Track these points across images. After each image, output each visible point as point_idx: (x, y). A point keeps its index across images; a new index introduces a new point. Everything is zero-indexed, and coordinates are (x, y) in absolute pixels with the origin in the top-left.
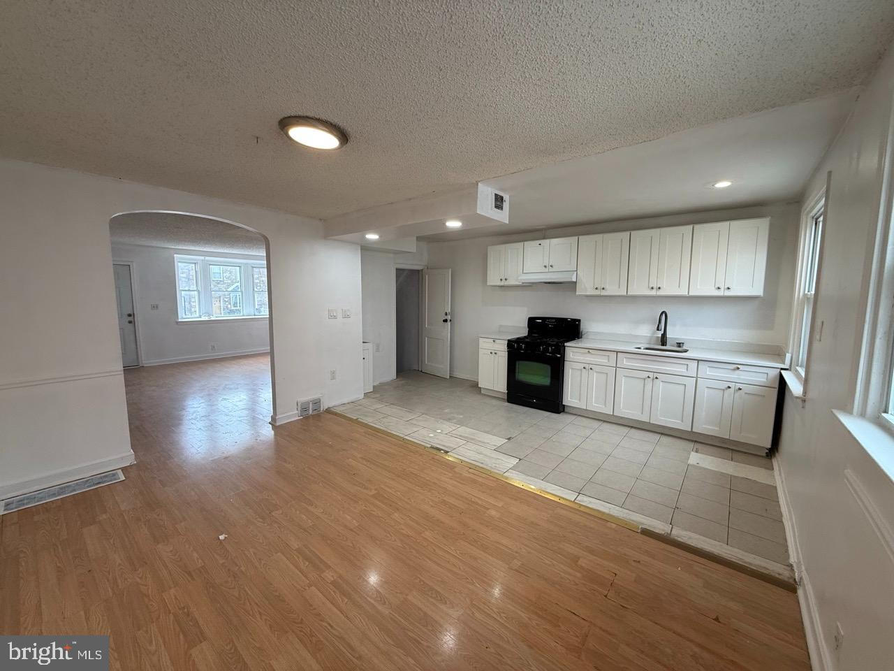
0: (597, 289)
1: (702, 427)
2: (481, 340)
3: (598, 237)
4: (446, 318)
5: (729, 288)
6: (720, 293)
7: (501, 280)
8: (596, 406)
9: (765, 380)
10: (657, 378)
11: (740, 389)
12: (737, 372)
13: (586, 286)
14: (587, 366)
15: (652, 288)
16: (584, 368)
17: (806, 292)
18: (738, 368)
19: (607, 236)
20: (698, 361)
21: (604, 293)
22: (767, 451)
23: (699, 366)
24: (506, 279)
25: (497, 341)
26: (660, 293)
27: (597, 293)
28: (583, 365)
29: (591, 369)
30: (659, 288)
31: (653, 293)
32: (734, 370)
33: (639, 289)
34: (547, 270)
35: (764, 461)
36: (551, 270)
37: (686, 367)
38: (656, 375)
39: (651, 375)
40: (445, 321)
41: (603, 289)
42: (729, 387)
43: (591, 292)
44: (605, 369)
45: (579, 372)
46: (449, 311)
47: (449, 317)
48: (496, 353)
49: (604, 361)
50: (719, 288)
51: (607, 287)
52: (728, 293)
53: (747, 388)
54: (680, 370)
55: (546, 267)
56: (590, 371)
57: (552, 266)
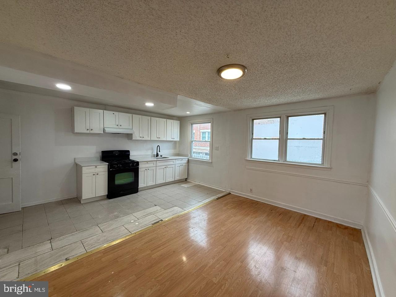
0: (141, 137)
1: (177, 178)
2: (84, 168)
4: (15, 157)
5: (174, 139)
6: (172, 140)
7: (87, 129)
8: (151, 183)
13: (136, 136)
16: (146, 170)
17: (191, 140)
18: (182, 160)
20: (175, 159)
21: (143, 139)
22: (186, 179)
23: (175, 161)
24: (91, 130)
27: (140, 139)
28: (144, 169)
30: (160, 138)
31: (158, 139)
33: (154, 138)
34: (118, 127)
35: (186, 182)
36: (120, 127)
38: (166, 166)
40: (16, 160)
42: (181, 165)
43: (138, 138)
44: (153, 168)
45: (144, 172)
46: (19, 151)
47: (19, 157)
48: (98, 174)
49: (152, 165)
50: (172, 138)
51: (144, 137)
53: (184, 165)
54: (172, 163)
55: (117, 125)
56: (148, 170)
57: (121, 126)
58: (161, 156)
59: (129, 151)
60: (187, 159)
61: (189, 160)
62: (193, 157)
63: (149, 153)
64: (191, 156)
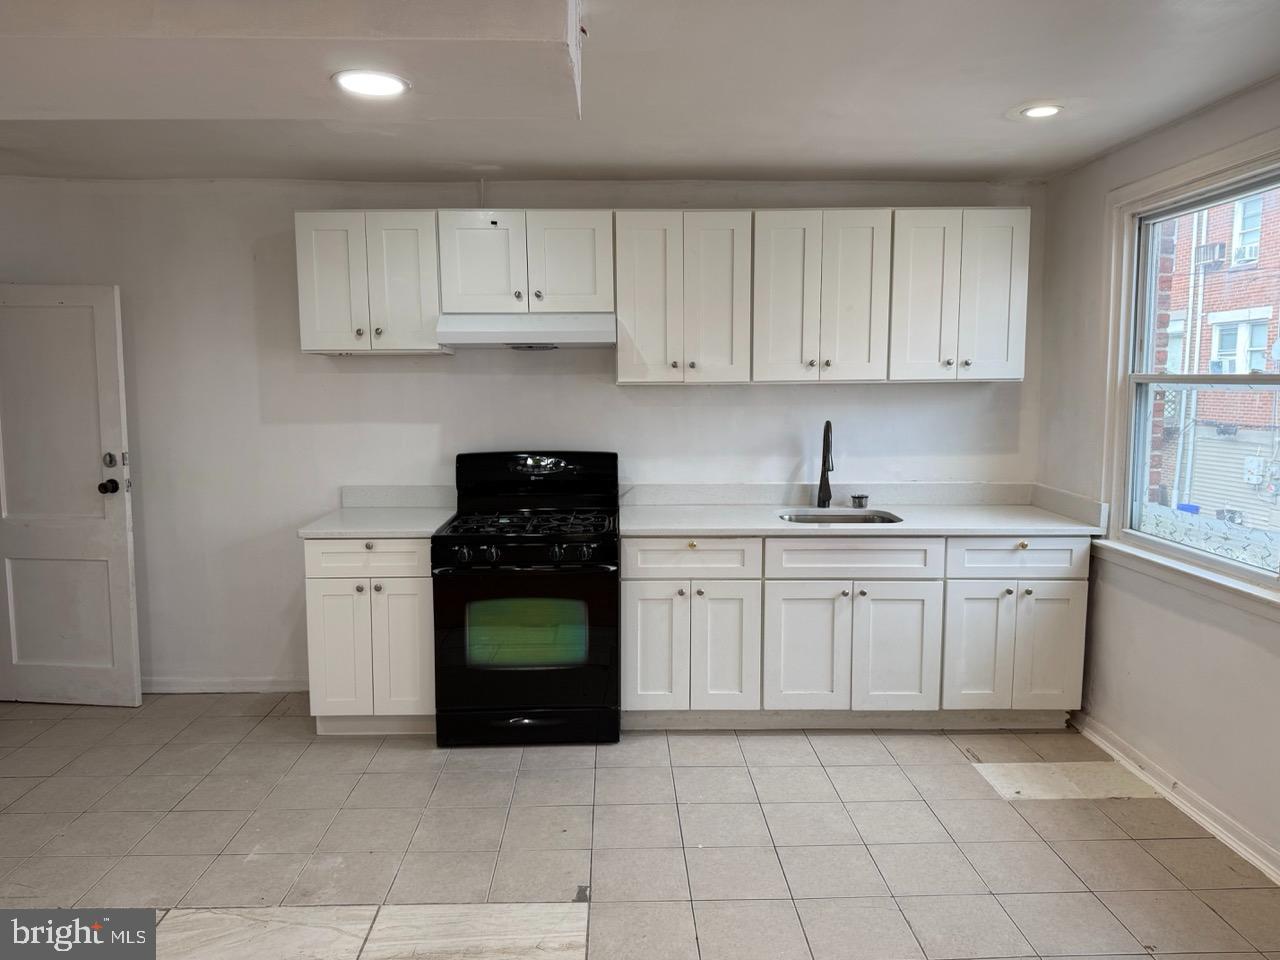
0: (675, 365)
2: (309, 546)
3: (671, 218)
4: (109, 474)
5: (967, 364)
6: (950, 374)
7: (359, 333)
9: (1067, 565)
10: (863, 593)
11: (1029, 592)
12: (1022, 554)
13: (643, 361)
14: (685, 586)
15: (812, 364)
16: (681, 593)
17: (1130, 372)
18: (1024, 546)
19: (694, 217)
20: (947, 537)
21: (692, 377)
22: (1068, 717)
23: (949, 550)
24: (378, 332)
25: (379, 545)
26: (829, 375)
27: (675, 376)
28: (670, 589)
29: (700, 593)
30: (828, 364)
31: (812, 375)
32: (1015, 550)
33: (781, 365)
34: (521, 306)
35: (1063, 741)
36: (536, 305)
37: (921, 556)
38: (859, 586)
39: (847, 586)
40: (110, 487)
41: (692, 366)
42: (1010, 592)
43: (657, 375)
44: (737, 589)
45: (665, 607)
46: (120, 446)
47: (122, 474)
48: (378, 589)
49: (728, 565)
50: (949, 363)
51: (700, 361)
52: (966, 375)
53: (1040, 589)
54: (912, 564)
55: (518, 295)
56: (697, 599)
57: (538, 295)
58: (859, 501)
59: (609, 460)
60: (1083, 545)
61: (1105, 556)
62: (1148, 529)
63: (772, 473)
64: (1129, 523)
